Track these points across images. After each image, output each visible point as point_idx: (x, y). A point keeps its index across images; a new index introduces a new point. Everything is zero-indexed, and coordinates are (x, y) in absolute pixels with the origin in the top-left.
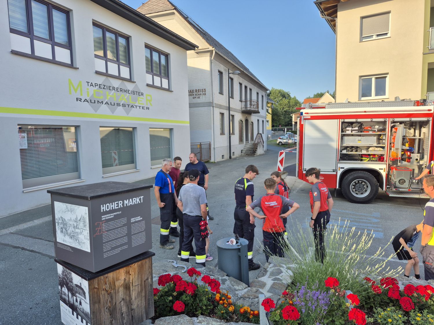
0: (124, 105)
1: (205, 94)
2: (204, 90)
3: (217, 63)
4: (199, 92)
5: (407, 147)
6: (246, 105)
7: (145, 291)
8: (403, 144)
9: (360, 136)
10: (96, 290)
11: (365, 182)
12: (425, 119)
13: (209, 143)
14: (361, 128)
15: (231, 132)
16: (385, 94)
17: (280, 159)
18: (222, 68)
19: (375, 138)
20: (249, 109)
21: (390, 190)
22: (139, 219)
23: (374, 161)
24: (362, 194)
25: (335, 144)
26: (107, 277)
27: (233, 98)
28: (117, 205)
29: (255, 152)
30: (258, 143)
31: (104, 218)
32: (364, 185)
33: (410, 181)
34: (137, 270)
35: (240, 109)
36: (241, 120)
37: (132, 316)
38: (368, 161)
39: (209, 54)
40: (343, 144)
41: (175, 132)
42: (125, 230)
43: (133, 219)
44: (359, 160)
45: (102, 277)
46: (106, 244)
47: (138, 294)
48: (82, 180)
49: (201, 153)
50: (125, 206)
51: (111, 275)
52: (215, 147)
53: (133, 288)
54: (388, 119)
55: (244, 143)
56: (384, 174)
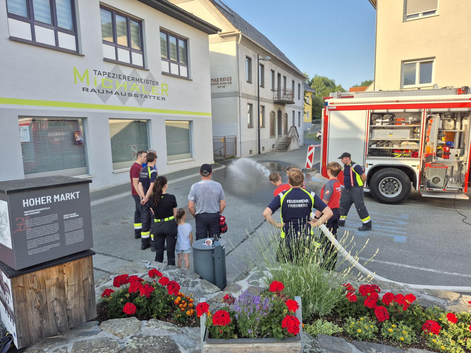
0: (136, 96)
1: (231, 83)
2: (229, 79)
3: (245, 47)
4: (224, 81)
5: (443, 141)
6: (279, 95)
7: (84, 292)
8: (439, 138)
9: (392, 128)
10: (20, 289)
11: (396, 181)
12: (465, 109)
13: (235, 137)
14: (393, 120)
15: (261, 125)
16: (430, 82)
17: (309, 154)
18: (251, 53)
19: (408, 131)
20: (282, 99)
21: (424, 190)
22: (75, 216)
23: (406, 157)
24: (393, 193)
25: (363, 137)
26: (34, 276)
27: (264, 87)
28: (44, 200)
29: (288, 147)
30: (292, 137)
31: (26, 213)
32: (395, 184)
33: (445, 180)
34: (73, 269)
35: (272, 99)
36: (273, 112)
37: (68, 317)
38: (401, 157)
39: (235, 38)
40: (371, 138)
41: (195, 124)
42: (56, 227)
43: (66, 215)
44: (390, 156)
45: (28, 275)
46: (31, 241)
47: (75, 294)
48: (90, 175)
49: (225, 147)
50: (55, 201)
51: (39, 274)
52: (242, 141)
53: (69, 288)
54: (423, 109)
55: (275, 137)
56: (417, 171)
